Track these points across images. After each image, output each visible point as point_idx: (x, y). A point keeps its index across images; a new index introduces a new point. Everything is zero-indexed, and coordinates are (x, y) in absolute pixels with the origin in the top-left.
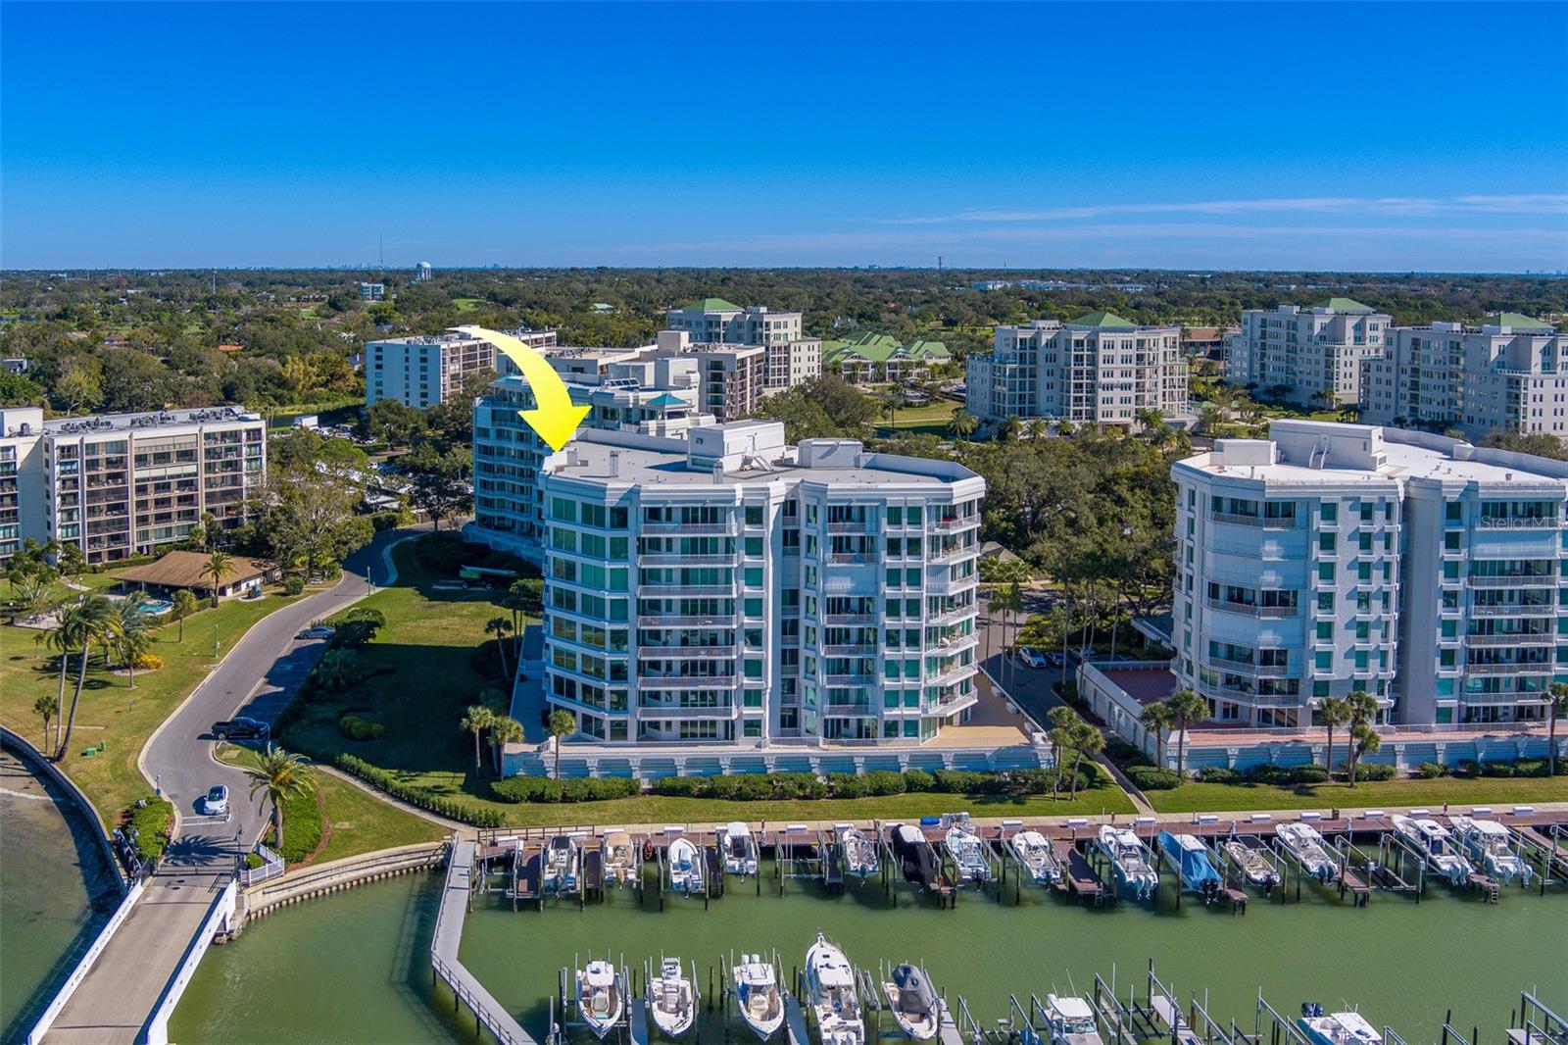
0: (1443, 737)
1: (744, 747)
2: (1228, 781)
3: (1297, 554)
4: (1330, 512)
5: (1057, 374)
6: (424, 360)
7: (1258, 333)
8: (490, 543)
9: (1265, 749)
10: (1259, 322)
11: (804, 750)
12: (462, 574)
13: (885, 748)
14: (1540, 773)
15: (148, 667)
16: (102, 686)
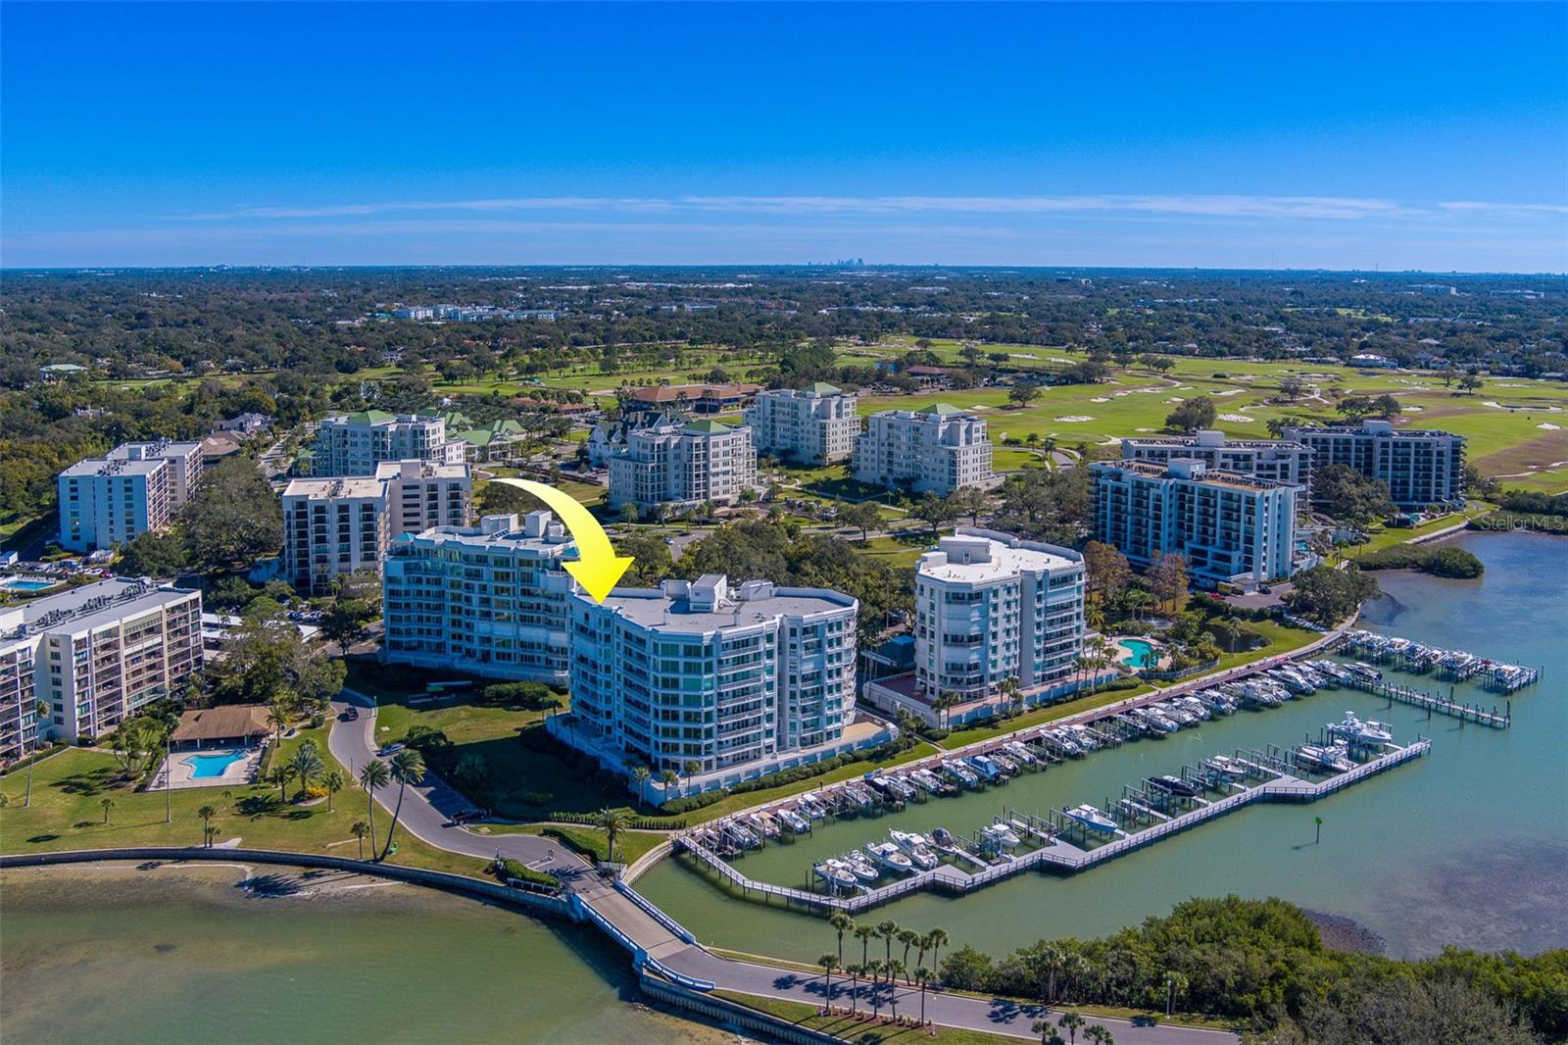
0: (1039, 690)
1: (766, 760)
2: (966, 729)
3: (985, 615)
4: (996, 594)
5: (681, 467)
6: (128, 489)
7: (769, 410)
8: (412, 662)
9: (975, 710)
10: (768, 403)
11: (795, 755)
12: (429, 689)
13: (828, 746)
14: (1075, 699)
15: (320, 796)
16: (307, 814)
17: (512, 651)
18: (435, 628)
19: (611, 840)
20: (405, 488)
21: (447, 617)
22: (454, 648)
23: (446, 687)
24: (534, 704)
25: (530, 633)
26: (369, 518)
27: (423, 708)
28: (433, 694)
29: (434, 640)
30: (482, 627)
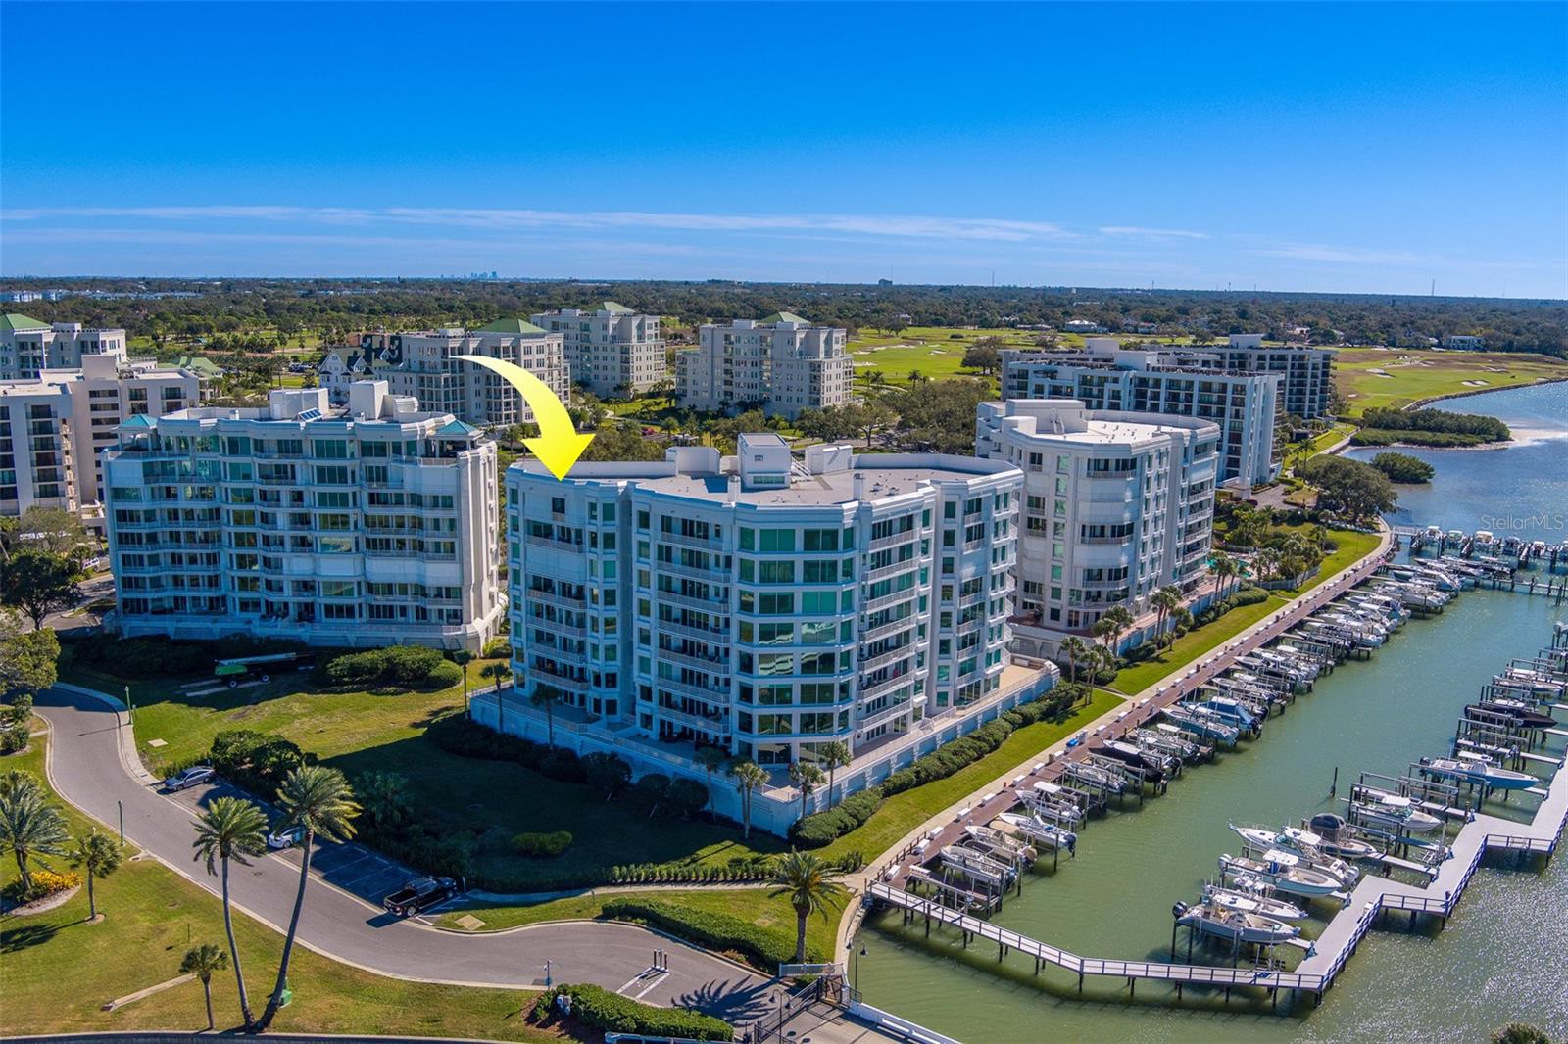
1: (917, 734)
2: (1128, 666)
5: (483, 380)
8: (169, 632)
11: (952, 721)
12: (219, 671)
13: (988, 702)
14: (1216, 618)
15: (65, 888)
16: (41, 934)
17: (354, 601)
18: (202, 571)
19: (802, 916)
20: (93, 394)
21: (228, 553)
22: (244, 606)
23: (250, 666)
24: (424, 681)
25: (386, 568)
26: (46, 428)
27: (220, 703)
28: (226, 680)
29: (205, 593)
30: (297, 565)
